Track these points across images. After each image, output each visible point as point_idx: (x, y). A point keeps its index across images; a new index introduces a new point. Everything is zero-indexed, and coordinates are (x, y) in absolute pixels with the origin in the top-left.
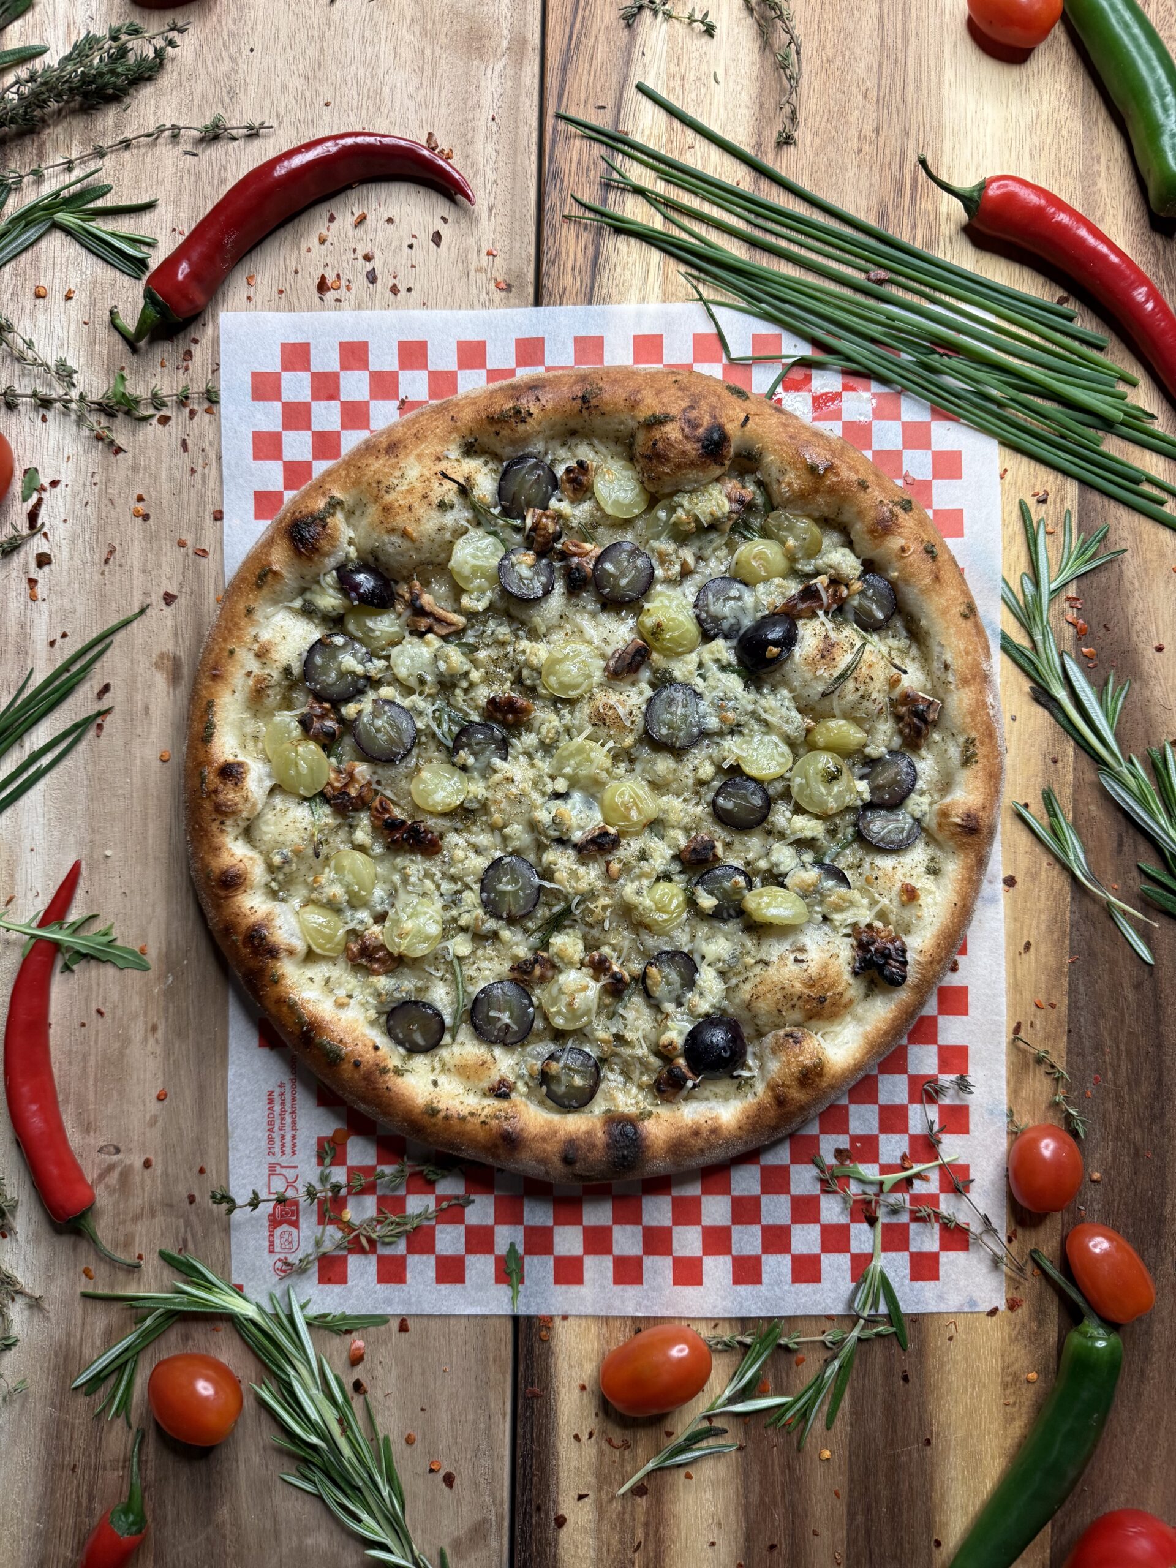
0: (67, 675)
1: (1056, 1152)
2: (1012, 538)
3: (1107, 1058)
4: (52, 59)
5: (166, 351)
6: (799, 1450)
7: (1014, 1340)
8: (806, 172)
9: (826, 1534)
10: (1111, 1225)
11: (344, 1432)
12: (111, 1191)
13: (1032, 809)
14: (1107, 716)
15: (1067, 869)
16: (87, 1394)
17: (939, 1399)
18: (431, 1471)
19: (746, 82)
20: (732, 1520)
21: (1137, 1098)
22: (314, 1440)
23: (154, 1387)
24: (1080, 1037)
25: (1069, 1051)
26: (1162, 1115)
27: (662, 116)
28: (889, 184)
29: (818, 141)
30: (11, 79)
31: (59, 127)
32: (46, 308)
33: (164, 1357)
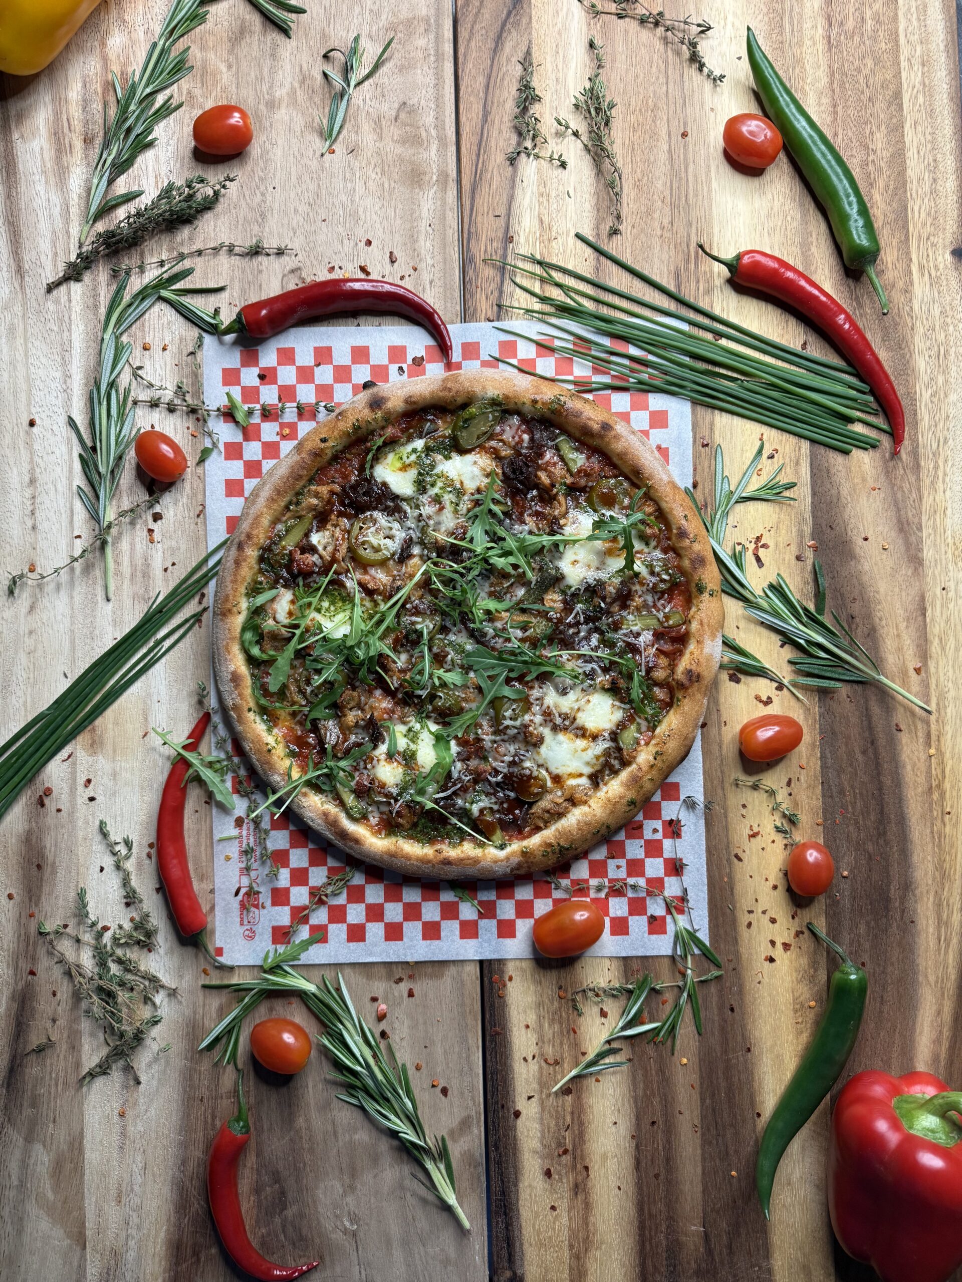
1: (816, 858)
3: (848, 799)
4: (145, 201)
7: (799, 982)
8: (628, 251)
9: (687, 1113)
11: (377, 1063)
16: (207, 1053)
17: (754, 1021)
18: (433, 1086)
19: (587, 196)
20: (627, 1107)
21: (869, 823)
22: (358, 1068)
23: (254, 1039)
24: (830, 786)
25: (823, 795)
26: (885, 833)
28: (681, 256)
29: (635, 231)
30: (121, 213)
31: (153, 241)
32: (150, 356)
33: (258, 1021)
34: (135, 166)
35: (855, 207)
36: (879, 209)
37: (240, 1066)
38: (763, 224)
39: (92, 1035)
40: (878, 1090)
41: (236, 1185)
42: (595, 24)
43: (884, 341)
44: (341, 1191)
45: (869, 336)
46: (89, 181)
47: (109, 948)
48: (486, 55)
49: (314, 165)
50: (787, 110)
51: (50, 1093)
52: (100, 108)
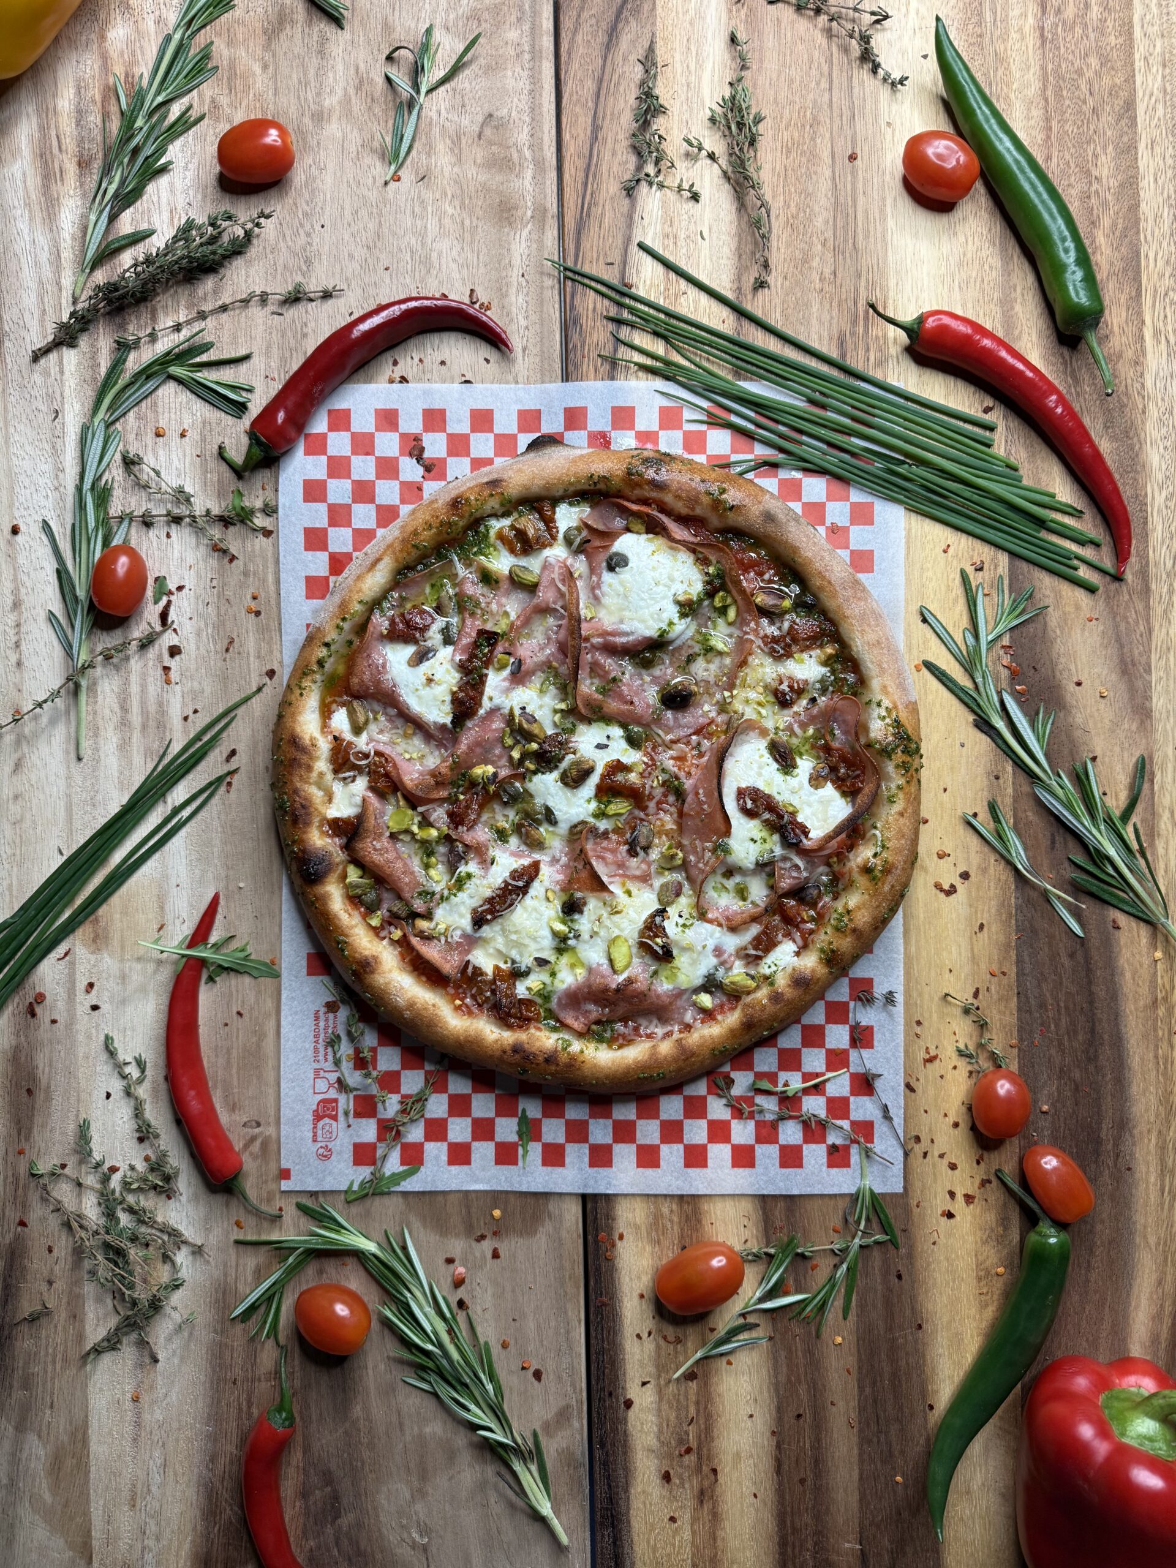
0: (199, 744)
1: (1008, 1091)
2: (955, 600)
3: (1050, 1014)
4: (158, 243)
5: (264, 475)
6: (818, 1336)
7: (984, 1243)
8: (778, 310)
9: (841, 1404)
10: (1057, 1145)
11: (452, 1339)
12: (255, 1157)
13: (980, 817)
14: (1038, 740)
15: (1010, 863)
16: (242, 1322)
17: (927, 1291)
18: (523, 1368)
19: (726, 238)
20: (766, 1396)
21: (1076, 1045)
22: (429, 1347)
23: (300, 1309)
24: (1027, 998)
25: (1019, 1010)
26: (1096, 1057)
27: (659, 268)
28: (846, 317)
29: (787, 283)
30: (127, 259)
31: (167, 295)
32: (165, 445)
33: (304, 1287)
34: (145, 198)
35: (1072, 254)
36: (1104, 256)
37: (282, 1341)
38: (953, 276)
39: (99, 1300)
40: (1081, 1383)
41: (277, 1488)
42: (738, 11)
43: (1106, 427)
44: (408, 1495)
45: (1087, 421)
46: (85, 217)
47: (117, 1194)
48: (596, 52)
49: (373, 196)
50: (986, 127)
51: (46, 1372)
52: (99, 121)
